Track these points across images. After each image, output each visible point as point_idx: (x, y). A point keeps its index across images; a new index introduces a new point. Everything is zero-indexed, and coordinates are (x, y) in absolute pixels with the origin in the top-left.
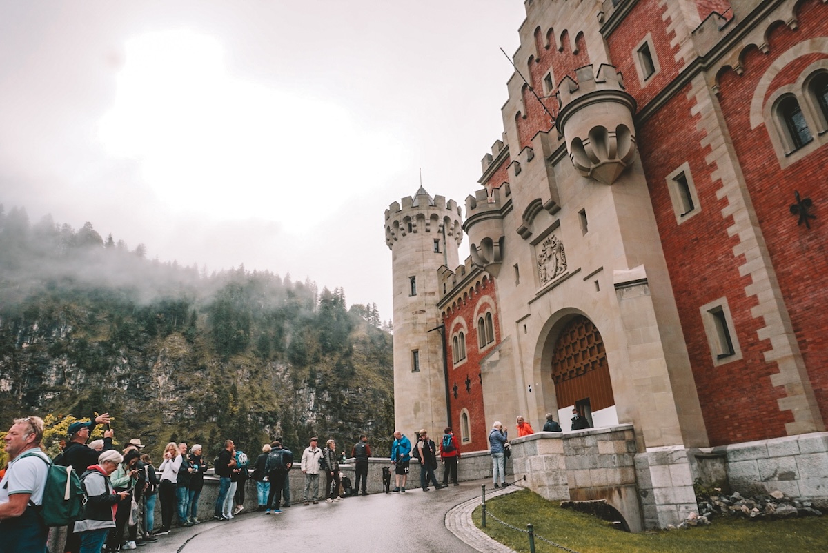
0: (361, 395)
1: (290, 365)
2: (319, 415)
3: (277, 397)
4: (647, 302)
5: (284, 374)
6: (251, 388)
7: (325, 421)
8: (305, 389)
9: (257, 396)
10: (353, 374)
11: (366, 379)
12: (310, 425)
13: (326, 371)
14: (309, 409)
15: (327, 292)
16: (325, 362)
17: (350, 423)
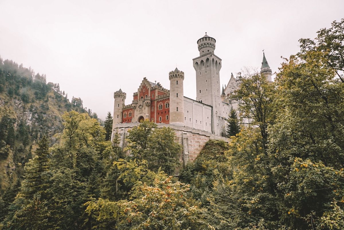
0: (50, 117)
1: (22, 101)
2: (33, 122)
3: (16, 113)
4: (148, 117)
5: (19, 105)
6: (5, 108)
7: (35, 125)
8: (28, 112)
9: (8, 112)
10: (48, 109)
11: (53, 112)
12: (28, 125)
13: (37, 106)
14: (29, 120)
15: (38, 75)
16: (37, 103)
17: (45, 127)
